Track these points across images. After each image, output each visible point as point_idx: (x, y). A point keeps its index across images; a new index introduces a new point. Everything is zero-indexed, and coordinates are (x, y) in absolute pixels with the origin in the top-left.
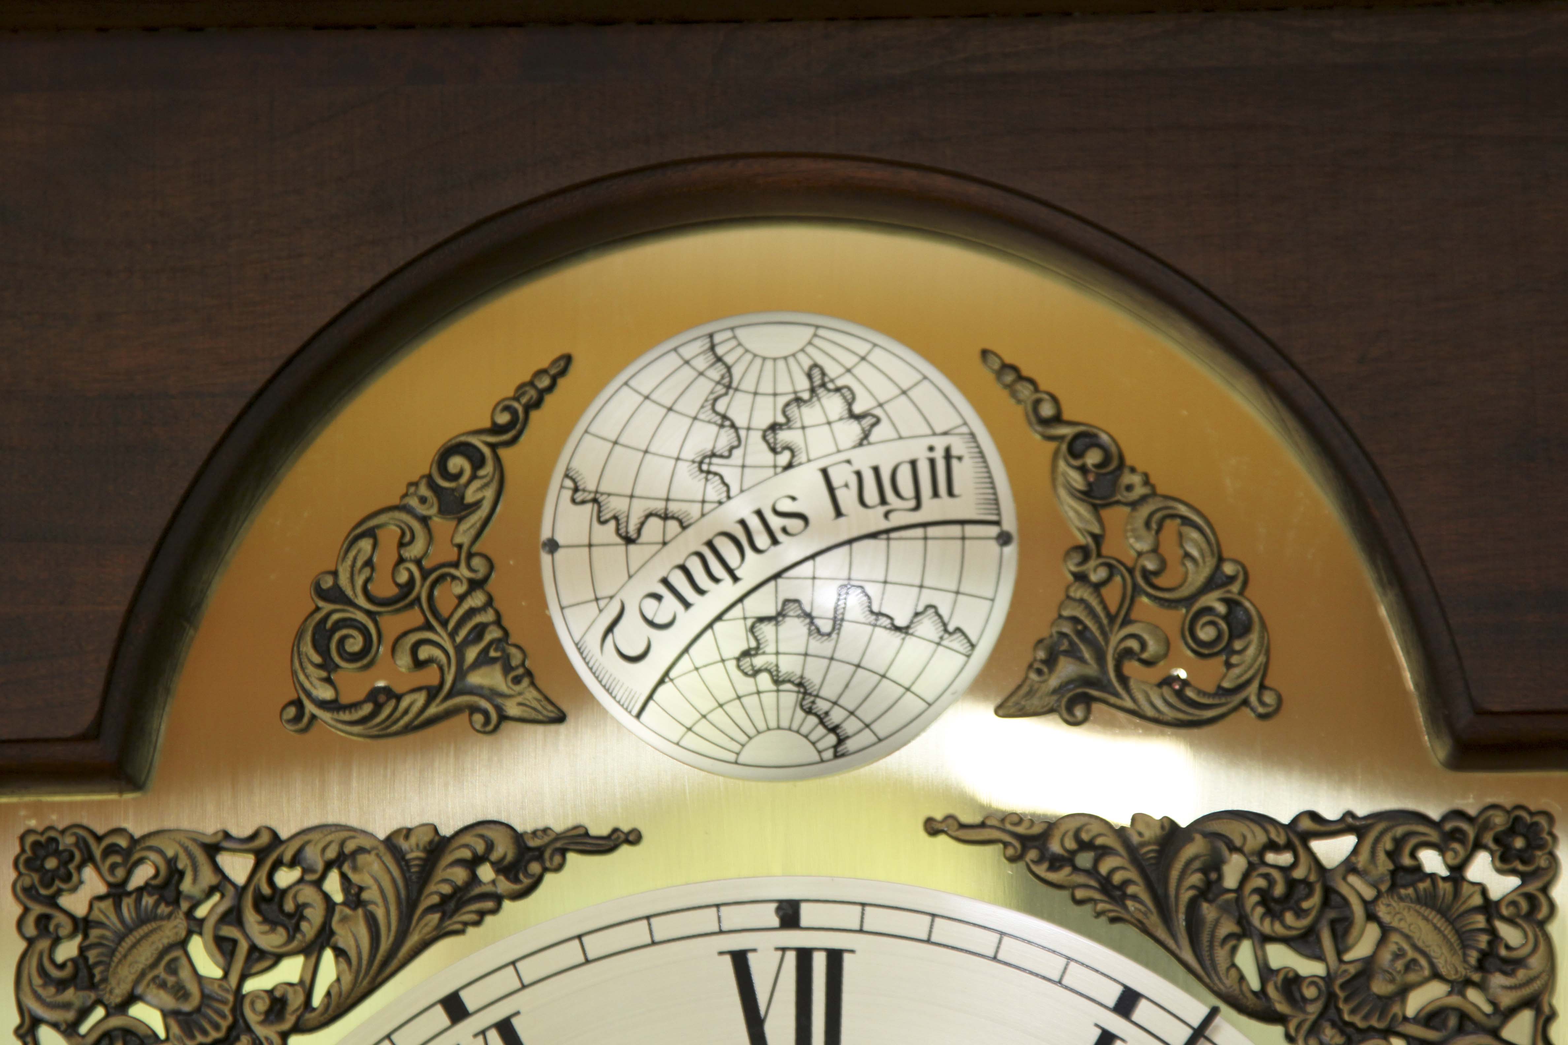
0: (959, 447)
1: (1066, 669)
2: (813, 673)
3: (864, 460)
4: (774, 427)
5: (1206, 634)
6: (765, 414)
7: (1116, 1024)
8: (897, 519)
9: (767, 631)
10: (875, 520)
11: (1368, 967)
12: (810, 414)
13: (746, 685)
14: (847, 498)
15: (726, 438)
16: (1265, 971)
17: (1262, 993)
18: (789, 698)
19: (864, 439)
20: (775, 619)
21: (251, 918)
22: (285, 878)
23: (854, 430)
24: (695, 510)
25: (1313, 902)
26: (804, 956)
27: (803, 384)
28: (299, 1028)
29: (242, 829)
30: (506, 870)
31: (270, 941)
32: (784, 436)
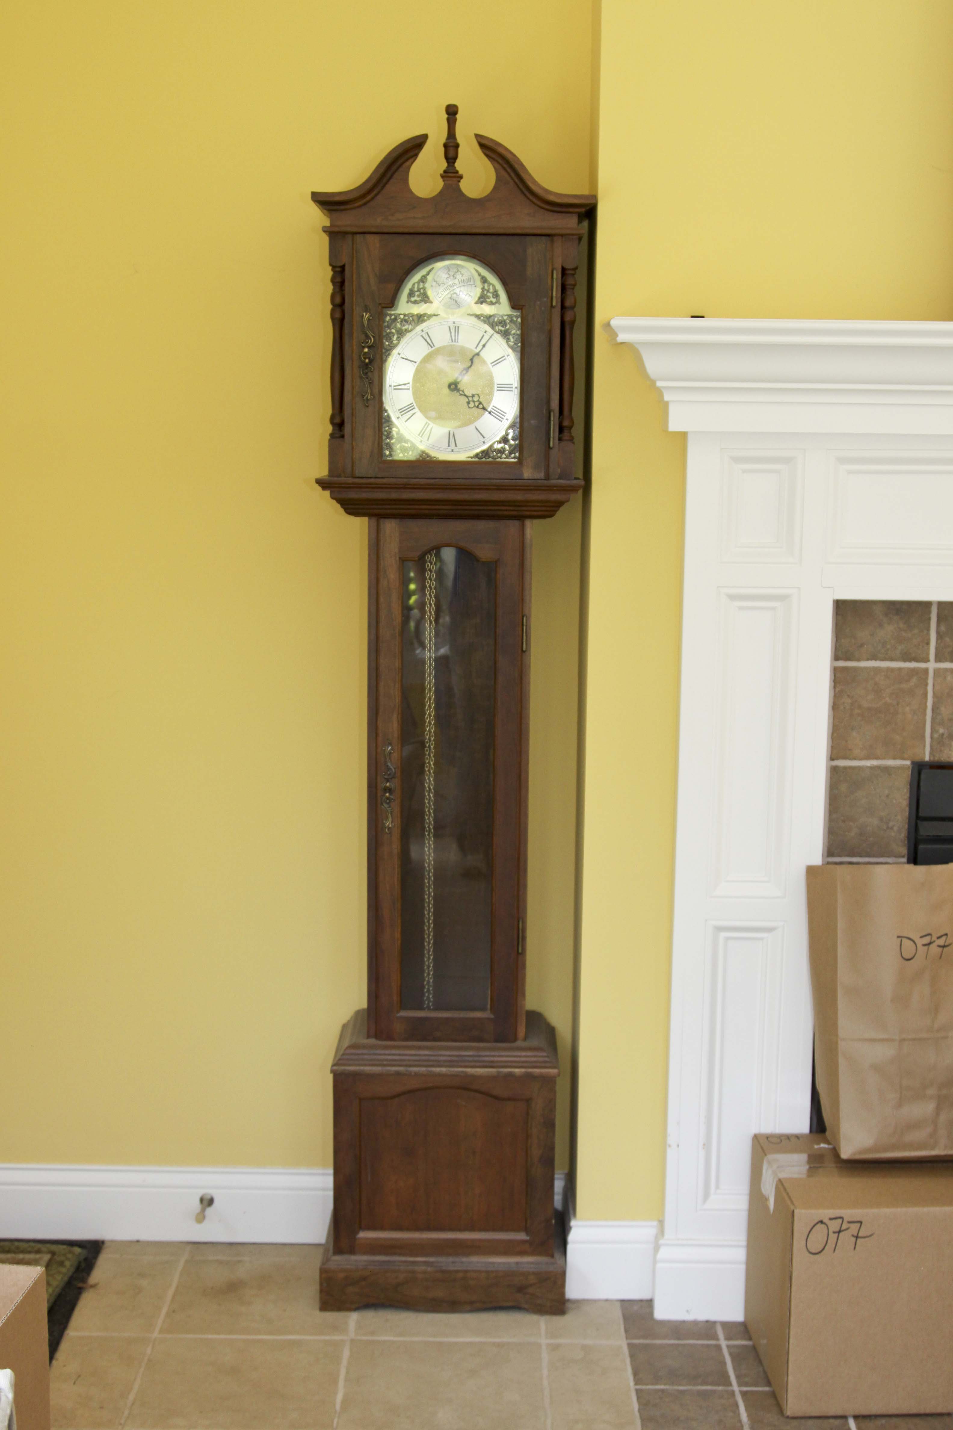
0: (471, 277)
1: (481, 300)
2: (457, 299)
3: (462, 278)
4: (454, 275)
5: (494, 296)
6: (453, 274)
7: (484, 334)
8: (466, 284)
9: (453, 295)
10: (463, 284)
11: (508, 329)
12: (457, 274)
13: (450, 300)
14: (460, 282)
15: (449, 276)
16: (499, 329)
17: (498, 331)
18: (454, 301)
19: (462, 276)
20: (453, 294)
21: (403, 322)
22: (406, 318)
23: (461, 276)
24: (445, 283)
25: (503, 323)
26: (455, 327)
27: (456, 271)
28: (408, 332)
29: (402, 313)
30: (427, 317)
31: (405, 324)
32: (455, 276)
